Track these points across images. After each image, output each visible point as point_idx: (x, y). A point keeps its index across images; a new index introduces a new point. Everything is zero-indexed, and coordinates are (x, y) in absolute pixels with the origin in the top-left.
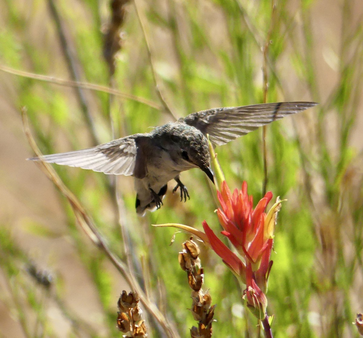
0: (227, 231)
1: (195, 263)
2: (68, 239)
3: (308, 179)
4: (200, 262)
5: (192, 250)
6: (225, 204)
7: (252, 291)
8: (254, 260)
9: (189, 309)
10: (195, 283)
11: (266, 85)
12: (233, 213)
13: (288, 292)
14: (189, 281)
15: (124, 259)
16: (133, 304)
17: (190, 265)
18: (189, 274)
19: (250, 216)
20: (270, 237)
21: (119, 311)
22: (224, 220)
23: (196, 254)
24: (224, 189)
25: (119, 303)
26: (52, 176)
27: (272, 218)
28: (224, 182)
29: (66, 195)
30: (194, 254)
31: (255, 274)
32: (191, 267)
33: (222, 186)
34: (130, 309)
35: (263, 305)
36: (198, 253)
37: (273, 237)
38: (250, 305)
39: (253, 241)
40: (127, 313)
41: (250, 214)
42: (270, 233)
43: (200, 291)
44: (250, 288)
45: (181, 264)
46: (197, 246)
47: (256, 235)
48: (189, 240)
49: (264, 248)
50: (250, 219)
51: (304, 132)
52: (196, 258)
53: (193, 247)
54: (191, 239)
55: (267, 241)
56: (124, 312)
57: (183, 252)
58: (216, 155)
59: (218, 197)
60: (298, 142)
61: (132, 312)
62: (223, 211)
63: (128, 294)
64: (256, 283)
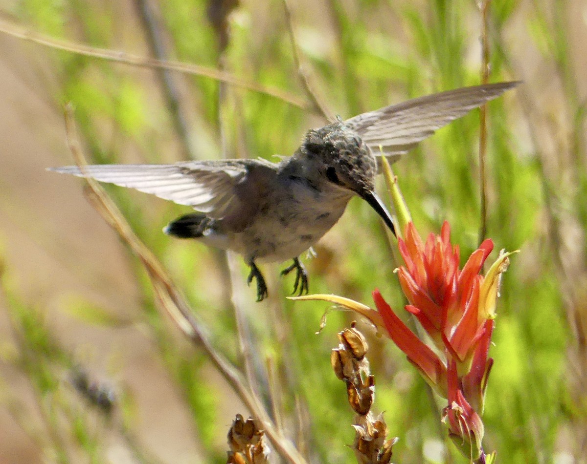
0: (414, 305)
1: (360, 367)
2: (142, 329)
3: (554, 227)
4: (368, 365)
5: (354, 345)
6: (411, 261)
7: (458, 409)
8: (461, 356)
9: (350, 446)
10: (360, 402)
11: (486, 66)
12: (425, 275)
13: (520, 419)
14: (349, 399)
15: (240, 365)
16: (254, 437)
17: (352, 372)
18: (349, 384)
19: (454, 280)
20: (490, 316)
21: (229, 449)
22: (410, 286)
23: (362, 352)
24: (410, 235)
25: (230, 435)
26: (115, 221)
27: (492, 283)
28: (410, 224)
29: (139, 254)
30: (357, 351)
31: (463, 382)
32: (352, 374)
33: (407, 230)
34: (250, 447)
35: (476, 434)
36: (365, 350)
37: (494, 316)
38: (454, 435)
39: (459, 323)
40: (244, 452)
41: (454, 277)
42: (489, 310)
43: (368, 415)
44: (455, 405)
45: (336, 369)
46: (363, 338)
47: (465, 312)
48: (350, 329)
49: (478, 335)
50: (454, 286)
51: (549, 147)
52: (362, 358)
53: (356, 340)
54: (353, 325)
55: (483, 324)
56: (238, 452)
57: (339, 348)
58: (395, 179)
59: (401, 248)
60: (538, 163)
61: (252, 451)
62: (408, 271)
63: (245, 421)
64: (465, 397)
